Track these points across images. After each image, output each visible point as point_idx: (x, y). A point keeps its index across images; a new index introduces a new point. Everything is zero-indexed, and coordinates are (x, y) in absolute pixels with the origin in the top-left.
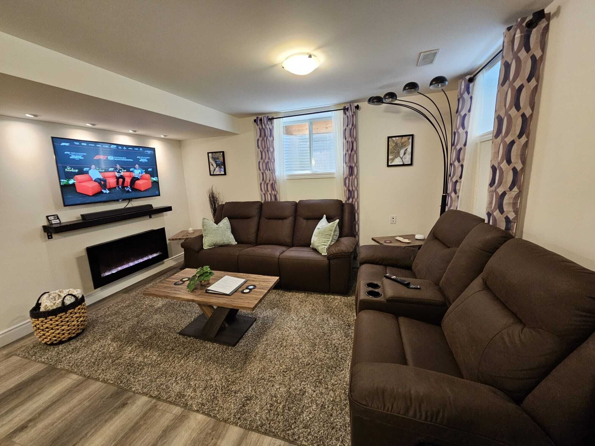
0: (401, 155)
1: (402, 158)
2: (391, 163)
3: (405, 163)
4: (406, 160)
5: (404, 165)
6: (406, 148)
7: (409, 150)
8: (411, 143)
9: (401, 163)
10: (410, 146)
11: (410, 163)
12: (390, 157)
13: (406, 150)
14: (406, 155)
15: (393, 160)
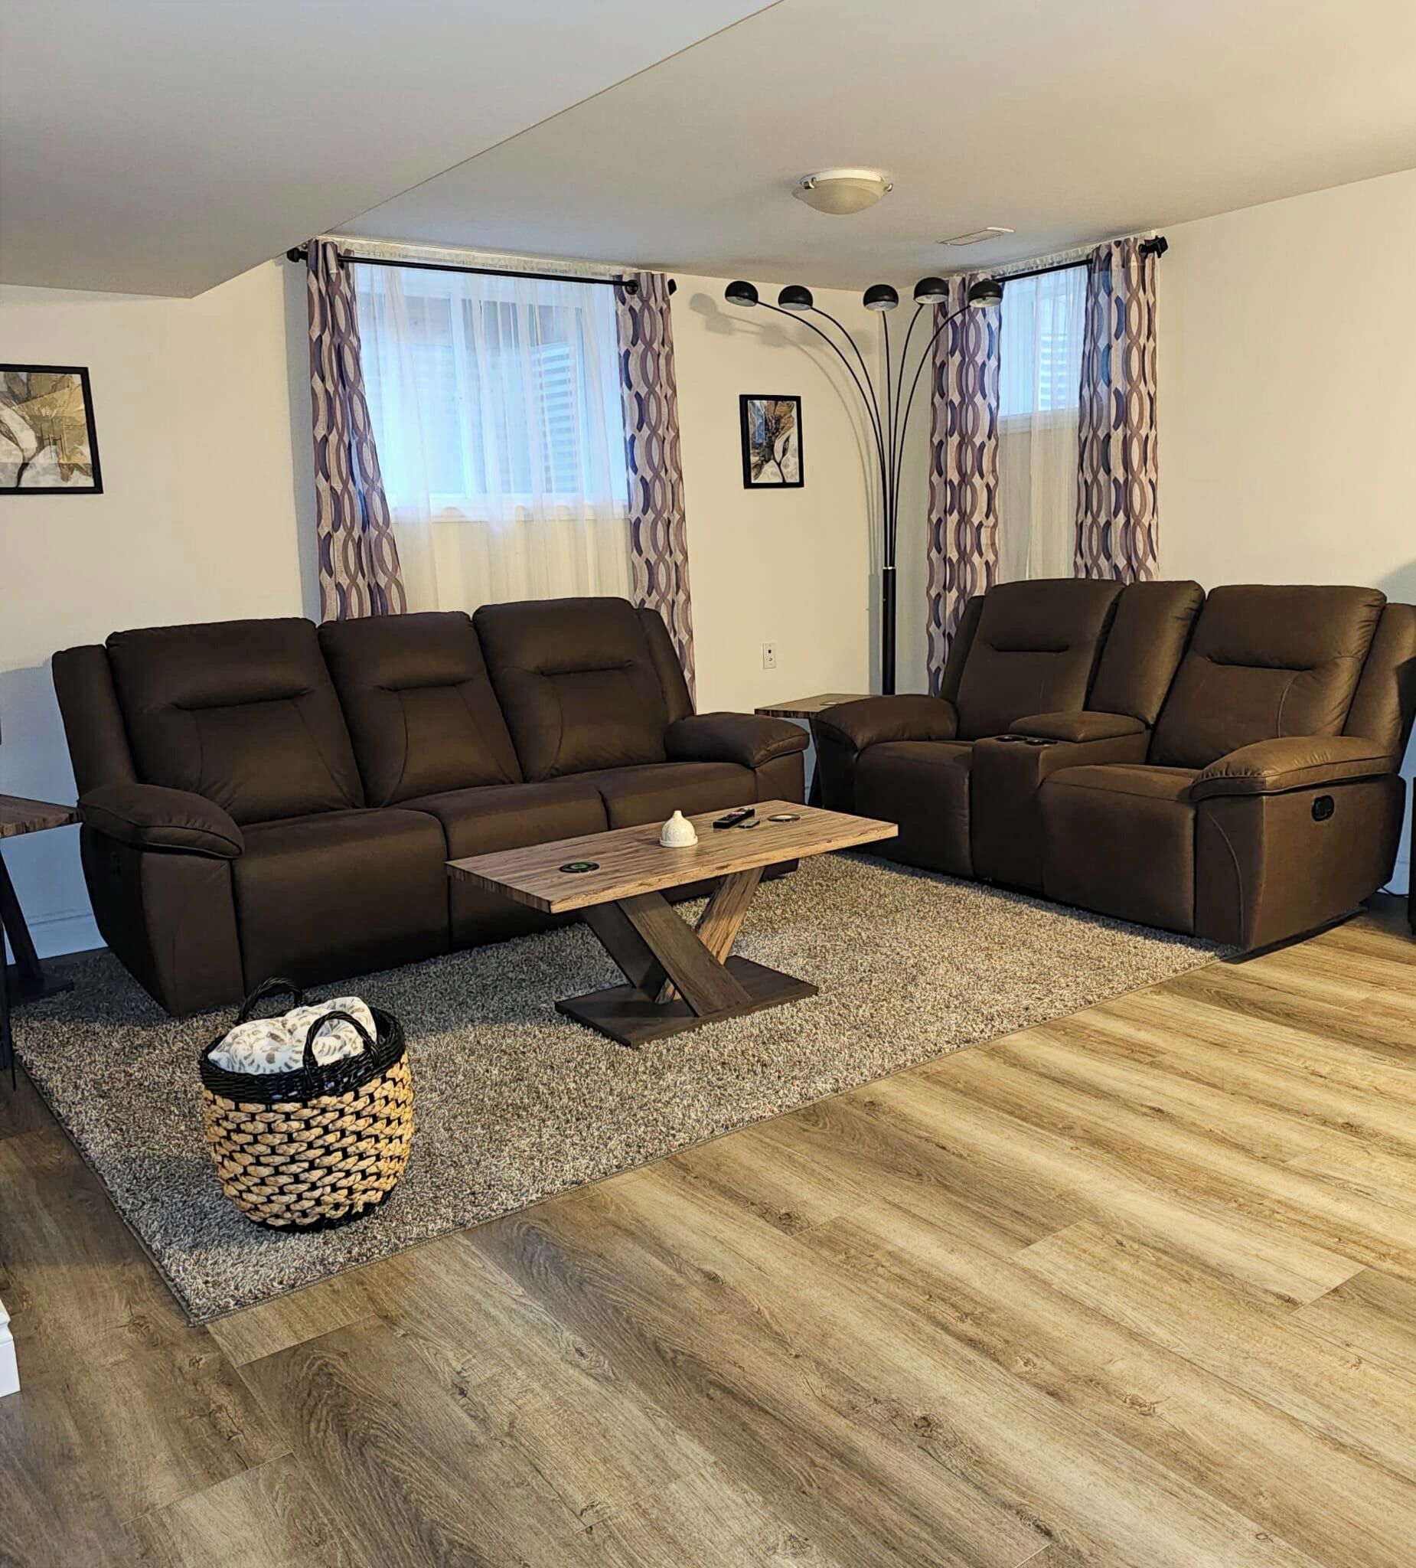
0: (778, 455)
1: (779, 465)
2: (756, 478)
3: (788, 481)
4: (789, 470)
5: (784, 485)
6: (784, 437)
7: (794, 441)
8: (796, 421)
9: (779, 480)
10: (795, 429)
11: (797, 479)
12: (754, 459)
13: (787, 440)
14: (788, 455)
15: (759, 467)
